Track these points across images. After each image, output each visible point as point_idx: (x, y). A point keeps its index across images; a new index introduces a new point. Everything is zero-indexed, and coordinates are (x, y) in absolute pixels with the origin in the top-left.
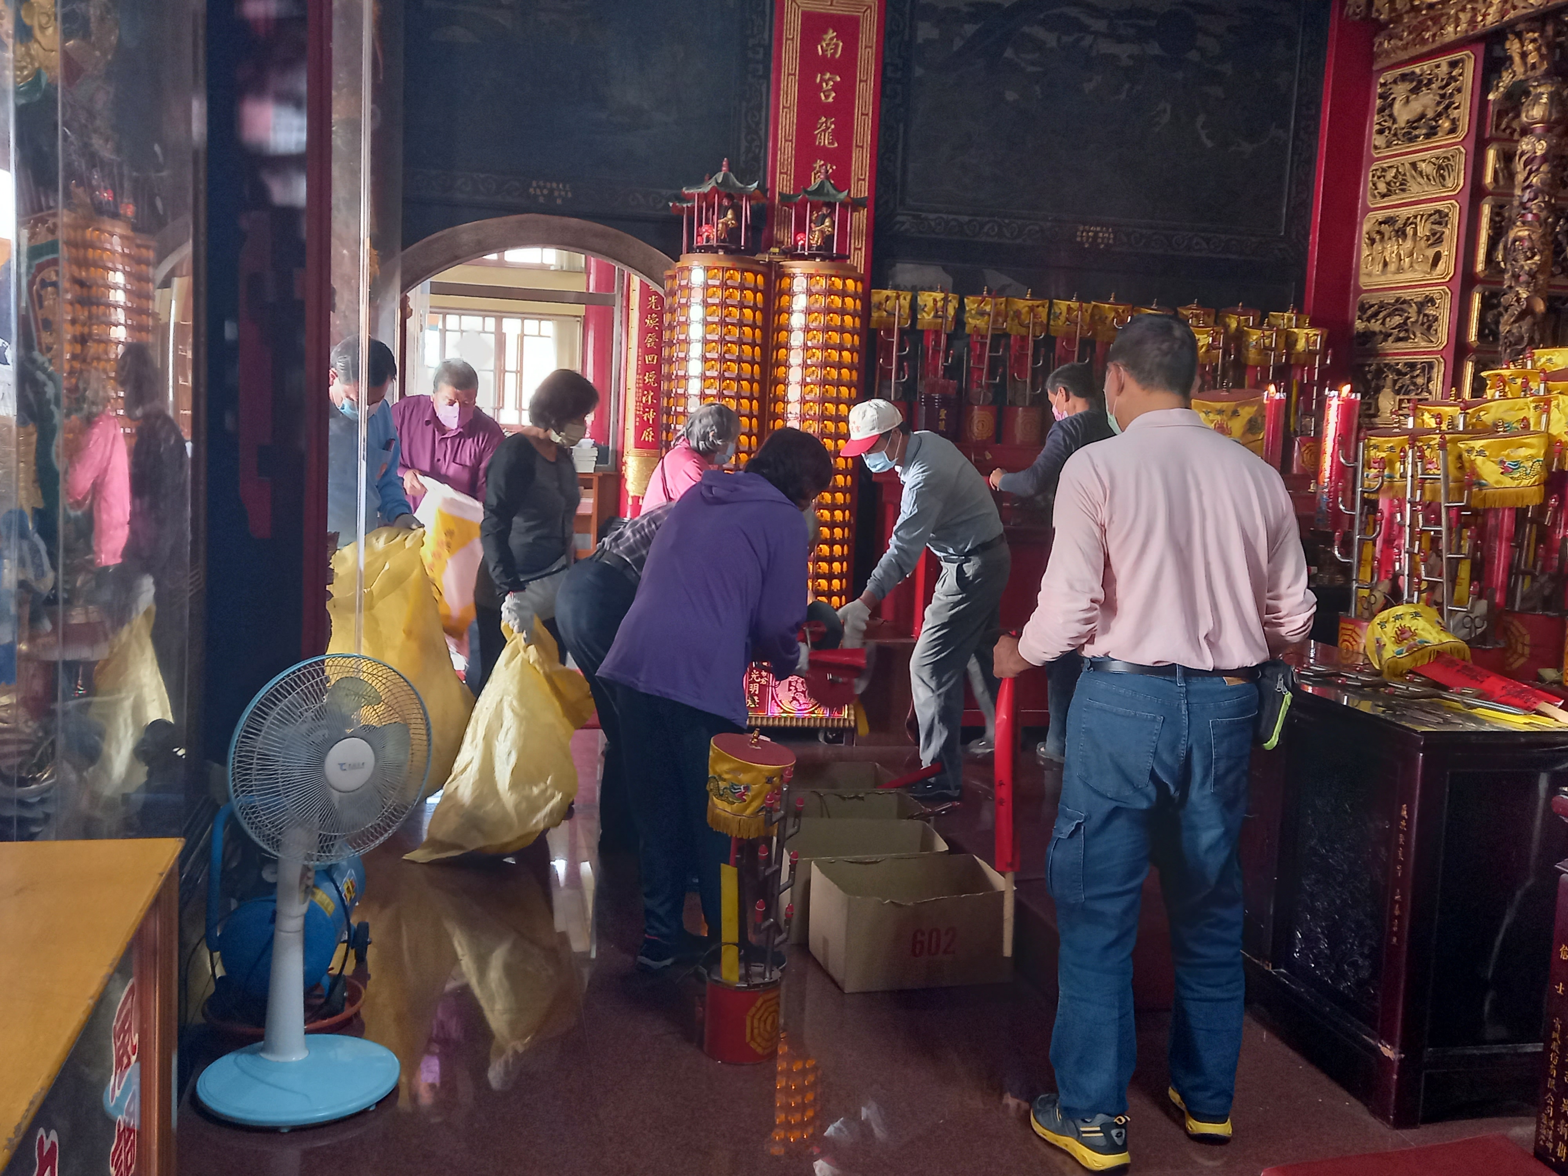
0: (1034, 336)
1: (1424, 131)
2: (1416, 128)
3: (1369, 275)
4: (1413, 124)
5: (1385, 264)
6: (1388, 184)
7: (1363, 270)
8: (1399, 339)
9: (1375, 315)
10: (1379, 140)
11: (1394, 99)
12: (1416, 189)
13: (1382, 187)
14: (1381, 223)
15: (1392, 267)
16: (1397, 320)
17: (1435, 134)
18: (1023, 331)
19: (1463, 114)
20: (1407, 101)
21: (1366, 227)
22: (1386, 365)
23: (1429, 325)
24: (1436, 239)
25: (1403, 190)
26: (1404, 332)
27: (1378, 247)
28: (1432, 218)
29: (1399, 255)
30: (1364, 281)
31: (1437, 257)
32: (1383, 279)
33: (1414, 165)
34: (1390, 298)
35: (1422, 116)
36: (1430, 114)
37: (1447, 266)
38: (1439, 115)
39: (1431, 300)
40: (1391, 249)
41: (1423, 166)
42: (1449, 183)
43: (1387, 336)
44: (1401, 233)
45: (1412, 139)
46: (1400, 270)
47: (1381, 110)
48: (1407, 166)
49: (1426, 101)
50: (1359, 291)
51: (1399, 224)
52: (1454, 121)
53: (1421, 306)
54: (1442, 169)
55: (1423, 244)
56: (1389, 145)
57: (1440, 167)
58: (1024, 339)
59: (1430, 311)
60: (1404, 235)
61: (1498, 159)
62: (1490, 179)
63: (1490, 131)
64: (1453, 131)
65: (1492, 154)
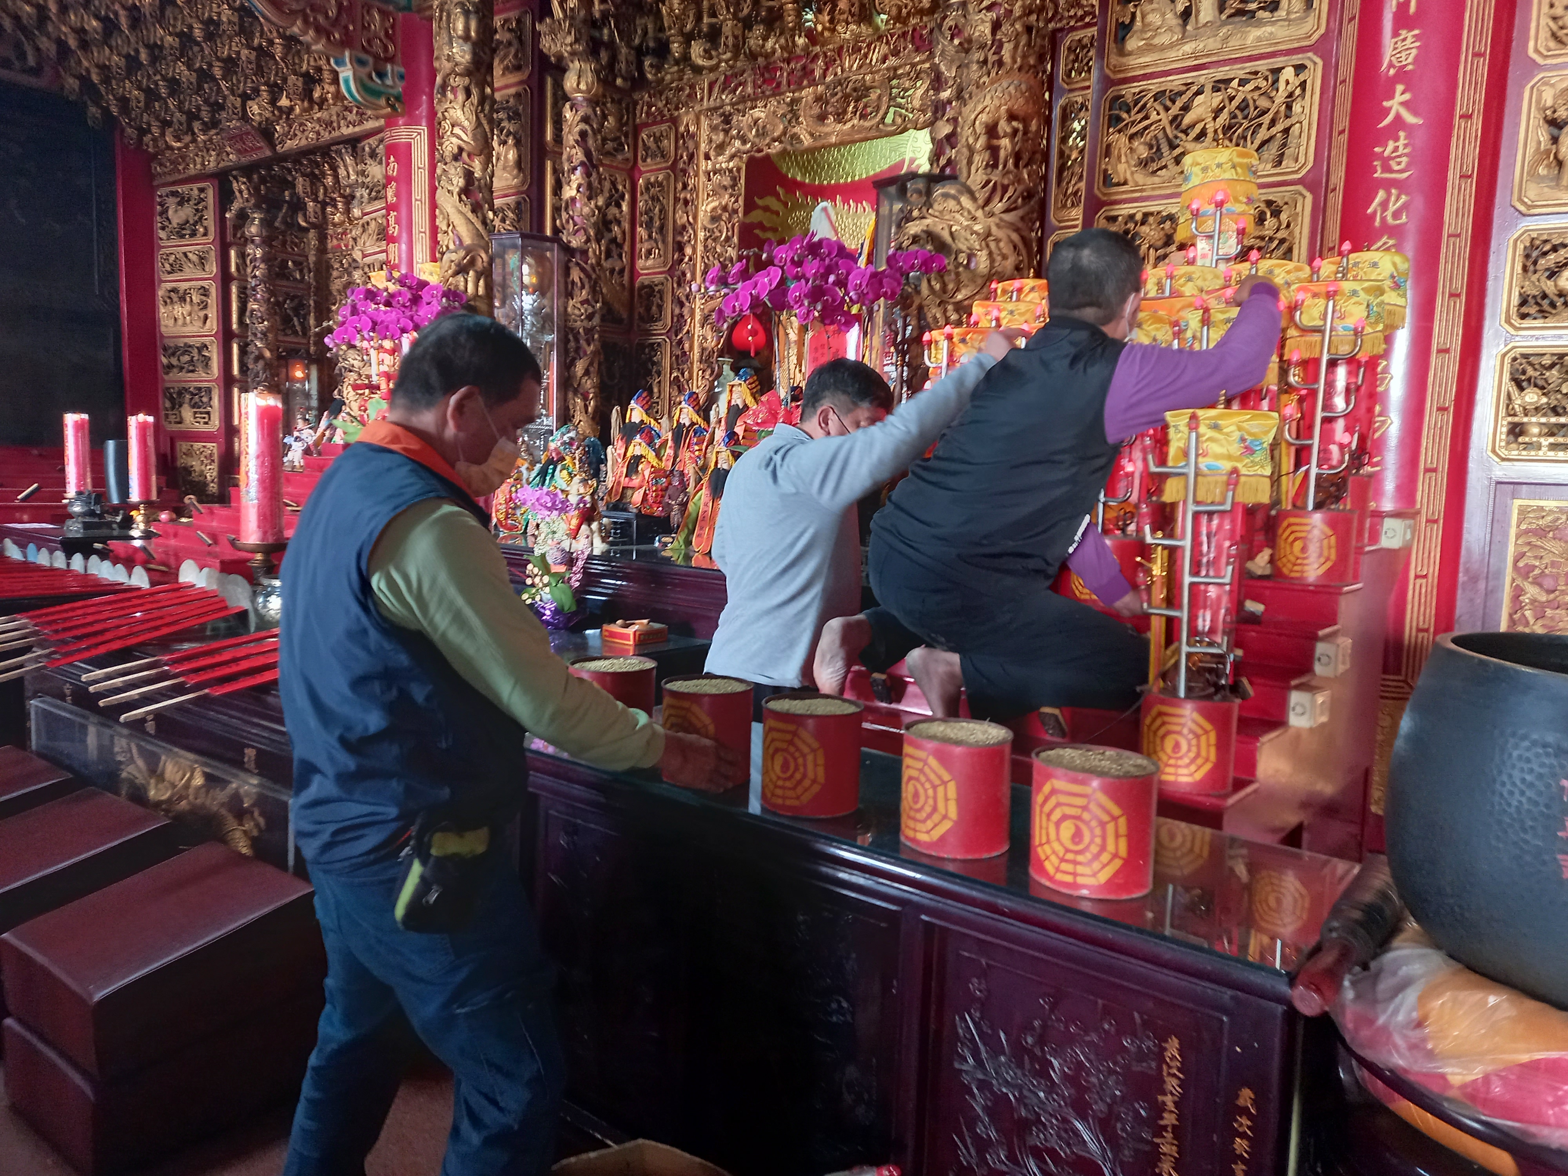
1: (189, 232)
2: (184, 229)
3: (167, 326)
4: (182, 226)
5: (176, 320)
6: (171, 265)
7: (162, 322)
8: (189, 371)
9: (173, 354)
10: (162, 234)
11: (168, 207)
12: (189, 271)
13: (167, 267)
14: (169, 291)
15: (180, 322)
16: (186, 358)
17: (196, 235)
19: (211, 224)
20: (176, 210)
21: (160, 293)
22: (182, 388)
23: (206, 361)
24: (204, 305)
25: (181, 271)
26: (192, 366)
27: (169, 307)
28: (200, 292)
29: (183, 314)
30: (163, 329)
31: (206, 318)
32: (175, 329)
33: (185, 254)
34: (181, 342)
35: (187, 221)
36: (191, 221)
37: (213, 325)
38: (196, 222)
39: (205, 346)
40: (179, 310)
41: (190, 255)
42: (207, 268)
43: (181, 368)
44: (182, 299)
45: (182, 236)
46: (185, 324)
47: (161, 214)
48: (181, 254)
50: (162, 336)
51: (181, 293)
52: (206, 228)
53: (200, 350)
54: (203, 260)
55: (196, 308)
56: (169, 238)
57: (201, 258)
59: (206, 353)
60: (185, 301)
61: (237, 256)
62: (233, 269)
63: (229, 238)
64: (205, 234)
65: (233, 253)
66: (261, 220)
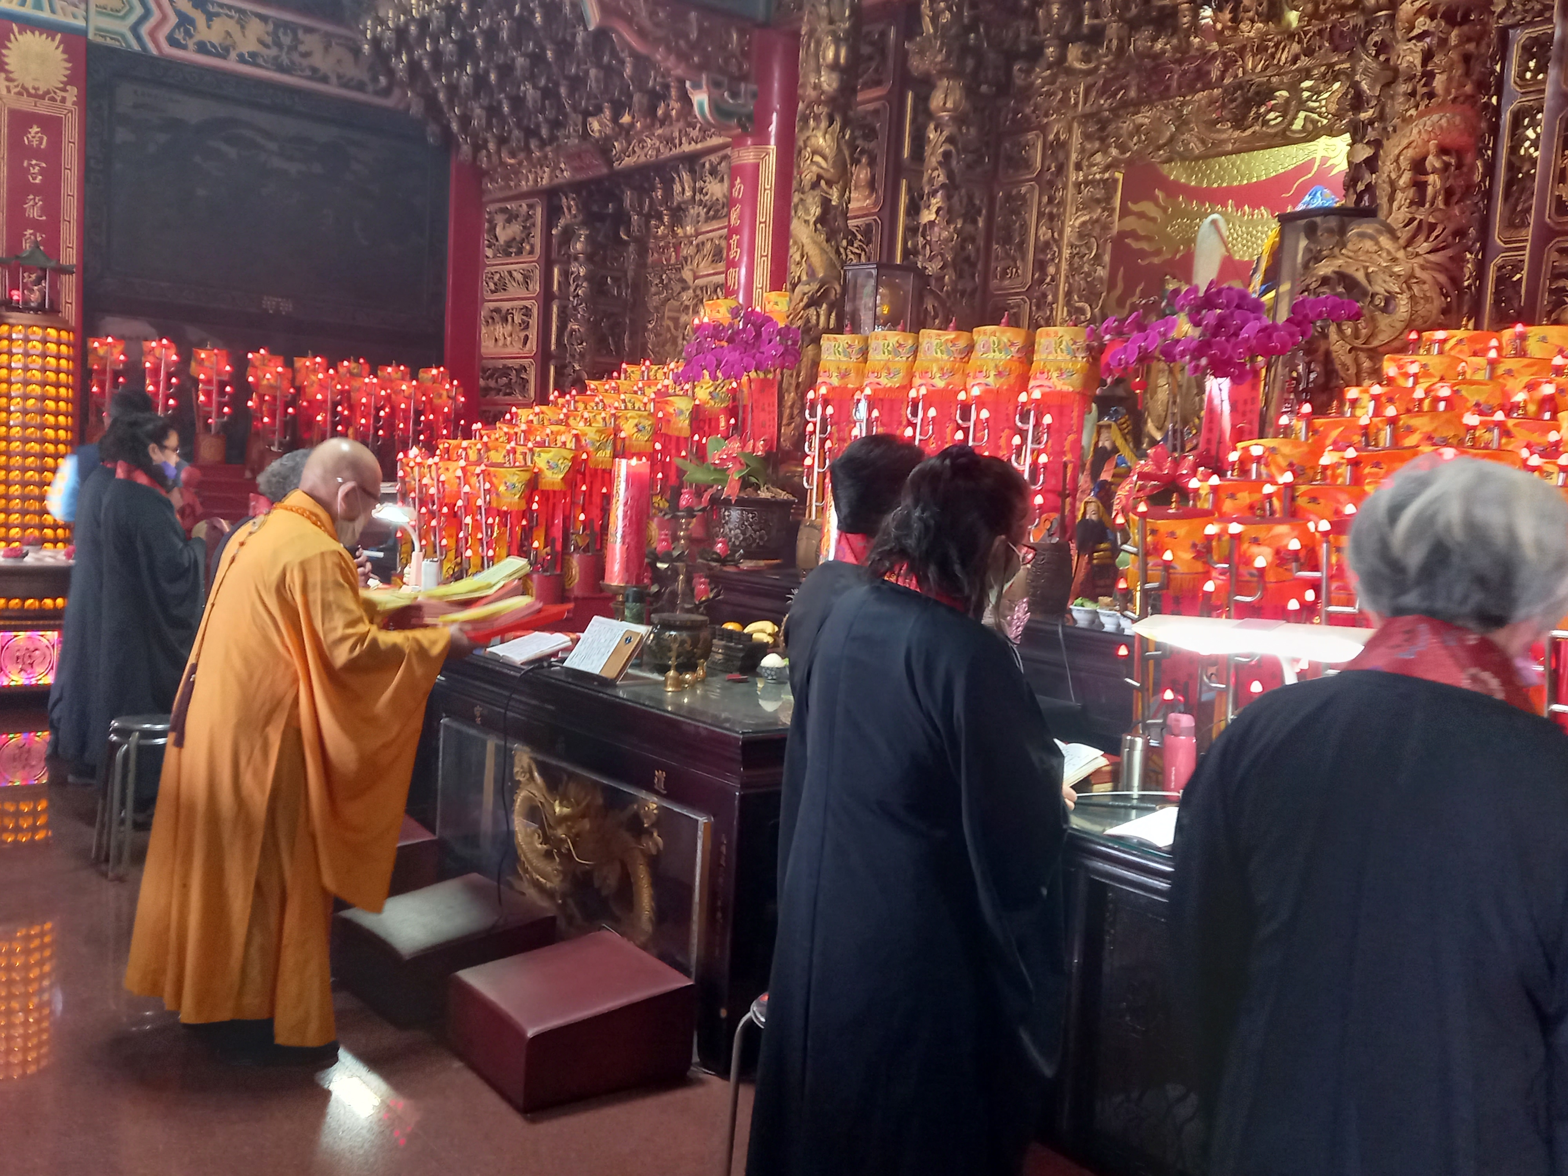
1: (515, 250)
2: (510, 247)
3: (487, 347)
4: (509, 244)
5: (496, 340)
6: (495, 284)
7: (483, 342)
8: (506, 394)
9: (492, 376)
10: (489, 252)
11: (496, 224)
12: (514, 290)
13: (492, 286)
14: (492, 311)
15: (501, 343)
16: (505, 380)
17: (522, 253)
19: (537, 240)
20: (505, 227)
21: (483, 313)
22: (499, 412)
23: (523, 386)
24: (525, 326)
25: (504, 290)
26: (509, 389)
27: (491, 328)
28: (522, 312)
29: (504, 334)
30: (484, 350)
31: (526, 338)
32: (495, 350)
33: (510, 273)
34: (500, 364)
35: (514, 239)
36: (518, 239)
37: (532, 345)
38: (523, 241)
39: (524, 368)
40: (501, 331)
42: (531, 287)
43: (499, 391)
44: (505, 320)
45: (509, 254)
46: (505, 345)
47: (489, 231)
48: (506, 273)
49: (515, 229)
50: (482, 356)
51: (504, 312)
52: (532, 247)
53: (518, 372)
54: (527, 279)
55: (518, 328)
56: (495, 256)
57: (525, 276)
59: (524, 374)
60: (507, 321)
61: (560, 274)
62: (556, 287)
63: (554, 255)
64: (531, 252)
65: (556, 271)
66: (587, 237)
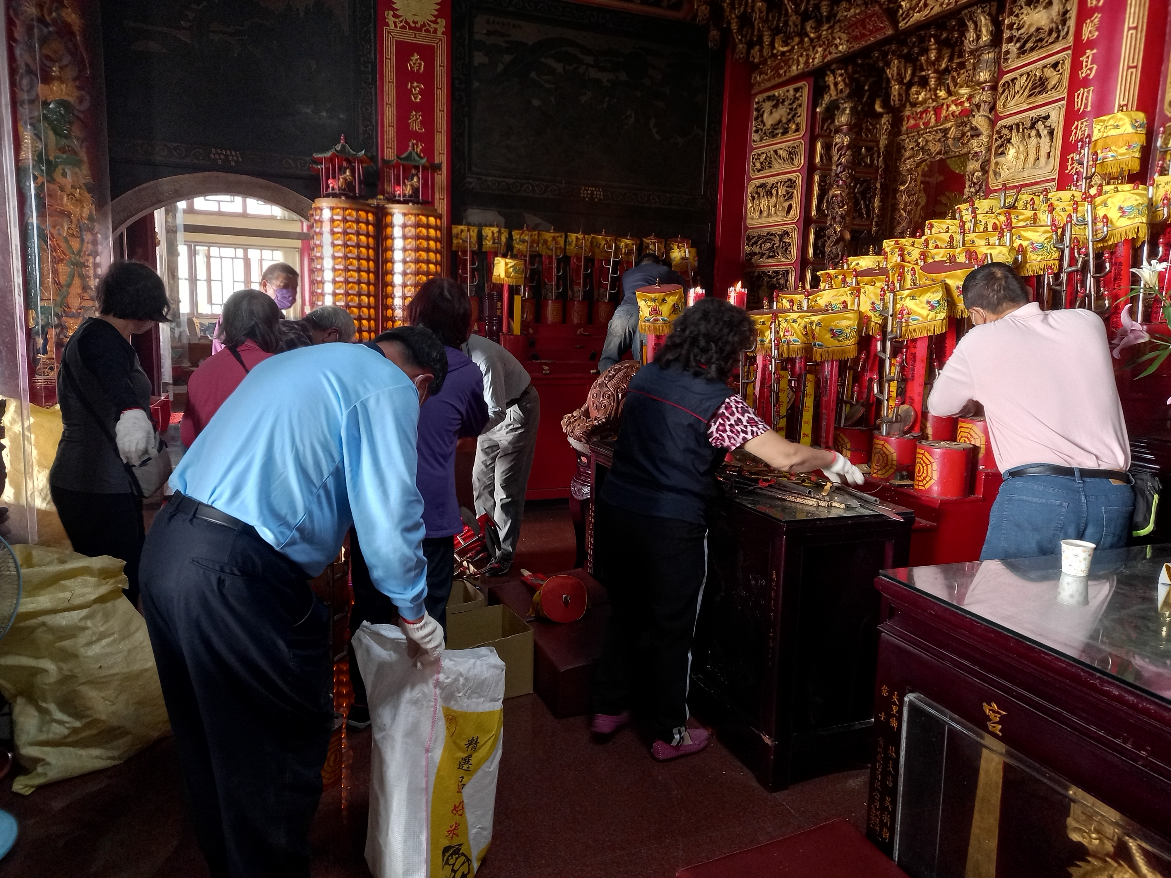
0: (556, 255)
1: (781, 131)
2: (776, 129)
3: (752, 219)
4: (775, 126)
5: (761, 212)
6: (762, 163)
7: (749, 216)
8: (769, 257)
9: (756, 243)
10: (756, 137)
11: (764, 112)
12: (777, 166)
13: (758, 165)
14: (758, 187)
17: (788, 132)
18: (549, 252)
19: (803, 120)
20: (771, 113)
21: (750, 190)
22: (763, 272)
23: (786, 248)
24: (789, 196)
25: (770, 167)
26: (772, 253)
27: (756, 201)
28: (786, 184)
29: (768, 206)
31: (790, 207)
32: (760, 220)
35: (780, 121)
36: (784, 120)
37: (795, 213)
38: (789, 121)
40: (764, 203)
41: (781, 152)
42: (796, 162)
43: (763, 255)
44: (769, 193)
45: (776, 135)
47: (757, 118)
48: (772, 152)
50: (747, 228)
51: (769, 187)
52: (798, 125)
54: (792, 155)
56: (761, 139)
57: (790, 153)
58: (550, 257)
59: (787, 240)
60: (771, 194)
61: (822, 147)
62: (818, 160)
63: (818, 130)
64: (797, 131)
65: (819, 145)
66: (851, 109)
